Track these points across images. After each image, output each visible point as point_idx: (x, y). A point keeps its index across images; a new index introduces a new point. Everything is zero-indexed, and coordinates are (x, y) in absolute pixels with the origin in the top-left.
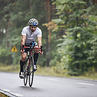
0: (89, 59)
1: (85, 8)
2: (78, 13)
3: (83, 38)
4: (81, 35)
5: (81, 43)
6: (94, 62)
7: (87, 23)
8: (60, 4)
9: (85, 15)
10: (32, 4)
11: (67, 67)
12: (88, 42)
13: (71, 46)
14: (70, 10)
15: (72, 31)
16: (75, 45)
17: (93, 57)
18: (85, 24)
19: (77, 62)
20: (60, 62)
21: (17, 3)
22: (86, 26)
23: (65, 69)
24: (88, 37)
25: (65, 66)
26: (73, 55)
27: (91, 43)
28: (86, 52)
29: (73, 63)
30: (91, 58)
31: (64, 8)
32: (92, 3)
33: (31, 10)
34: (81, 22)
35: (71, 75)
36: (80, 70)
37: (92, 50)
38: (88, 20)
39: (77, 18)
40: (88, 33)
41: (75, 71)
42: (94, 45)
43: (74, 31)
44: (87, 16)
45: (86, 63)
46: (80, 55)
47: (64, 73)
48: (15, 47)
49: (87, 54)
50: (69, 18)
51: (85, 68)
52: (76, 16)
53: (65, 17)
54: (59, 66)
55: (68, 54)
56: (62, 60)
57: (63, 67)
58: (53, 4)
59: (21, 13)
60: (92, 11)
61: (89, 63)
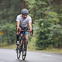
0: (49, 40)
1: (46, 7)
2: (42, 10)
4: (44, 24)
5: (44, 29)
6: (52, 41)
7: (48, 17)
8: (31, 4)
9: (46, 11)
10: (13, 4)
11: (35, 44)
12: (48, 29)
13: (37, 31)
14: (37, 8)
15: (38, 22)
17: (51, 38)
18: (46, 17)
19: (41, 41)
20: (31, 41)
21: (3, 4)
22: (47, 18)
23: (34, 46)
25: (33, 44)
27: (50, 29)
28: (47, 35)
29: (39, 42)
30: (50, 39)
31: (33, 7)
32: (51, 4)
33: (12, 8)
34: (44, 16)
35: (38, 49)
36: (43, 46)
37: (51, 33)
38: (48, 14)
39: (41, 13)
40: (49, 23)
41: (40, 47)
43: (39, 22)
44: (48, 12)
45: (47, 42)
46: (43, 37)
47: (33, 48)
48: (1, 32)
50: (36, 13)
51: (46, 45)
52: (40, 12)
53: (34, 13)
54: (30, 44)
55: (36, 36)
56: (31, 40)
57: (32, 45)
58: (26, 4)
59: (5, 10)
60: (51, 9)
61: (49, 42)
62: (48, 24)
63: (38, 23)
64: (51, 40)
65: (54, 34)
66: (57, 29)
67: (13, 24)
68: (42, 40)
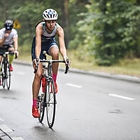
3: (116, 9)
16: (104, 21)
24: (121, 9)
26: (101, 35)
42: (132, 20)
49: (122, 33)
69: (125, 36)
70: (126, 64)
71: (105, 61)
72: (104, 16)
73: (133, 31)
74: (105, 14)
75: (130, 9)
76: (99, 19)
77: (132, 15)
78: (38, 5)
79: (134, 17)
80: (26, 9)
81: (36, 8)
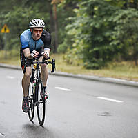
3: (103, 13)
4: (99, 8)
5: (101, 21)
12: (110, 20)
16: (92, 24)
17: (118, 41)
20: (72, 48)
24: (109, 13)
26: (89, 39)
27: (114, 20)
28: (107, 34)
29: (90, 51)
30: (115, 43)
37: (116, 31)
40: (110, 6)
41: (94, 62)
42: (119, 24)
45: (108, 50)
46: (100, 39)
49: (109, 37)
51: (107, 57)
61: (113, 50)
62: (109, 10)
63: (86, 8)
64: (119, 44)
65: (123, 32)
66: (129, 19)
67: (31, 8)
68: (97, 46)
69: (113, 40)
70: (114, 67)
71: (93, 65)
72: (92, 20)
73: (121, 34)
74: (92, 17)
75: (117, 12)
76: (87, 23)
77: (119, 19)
78: (26, 10)
79: (121, 21)
80: (15, 13)
81: (25, 13)
